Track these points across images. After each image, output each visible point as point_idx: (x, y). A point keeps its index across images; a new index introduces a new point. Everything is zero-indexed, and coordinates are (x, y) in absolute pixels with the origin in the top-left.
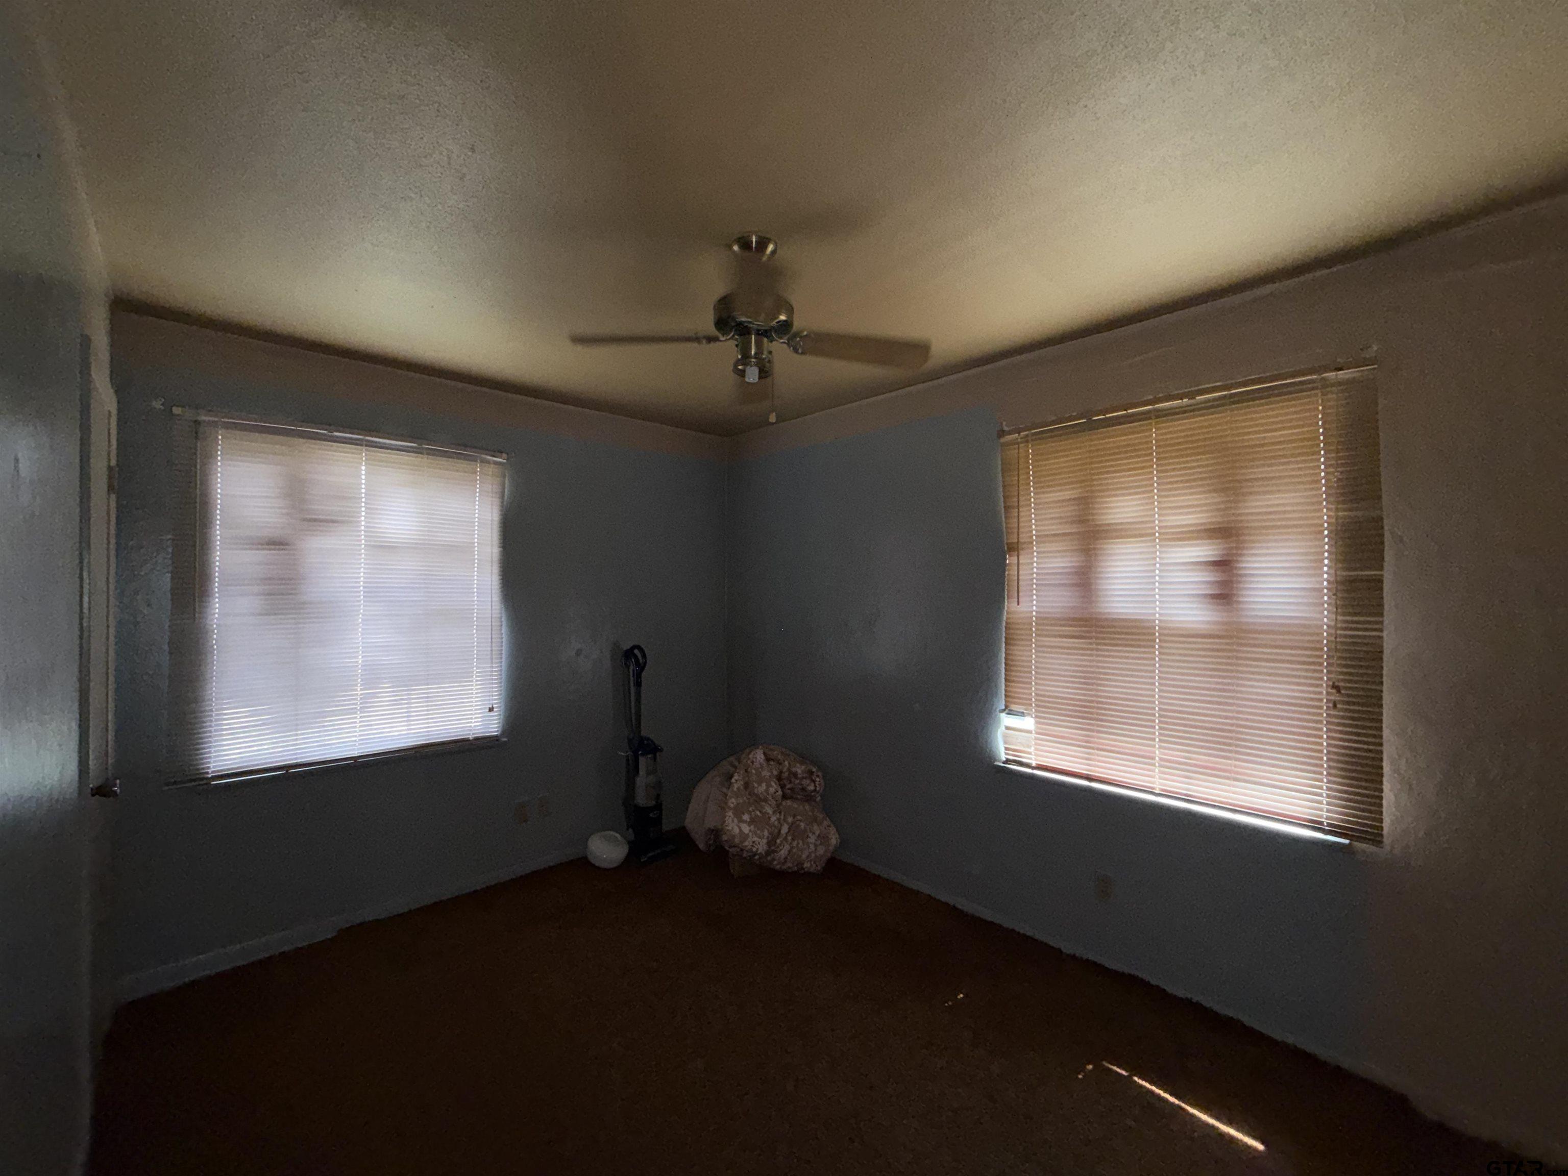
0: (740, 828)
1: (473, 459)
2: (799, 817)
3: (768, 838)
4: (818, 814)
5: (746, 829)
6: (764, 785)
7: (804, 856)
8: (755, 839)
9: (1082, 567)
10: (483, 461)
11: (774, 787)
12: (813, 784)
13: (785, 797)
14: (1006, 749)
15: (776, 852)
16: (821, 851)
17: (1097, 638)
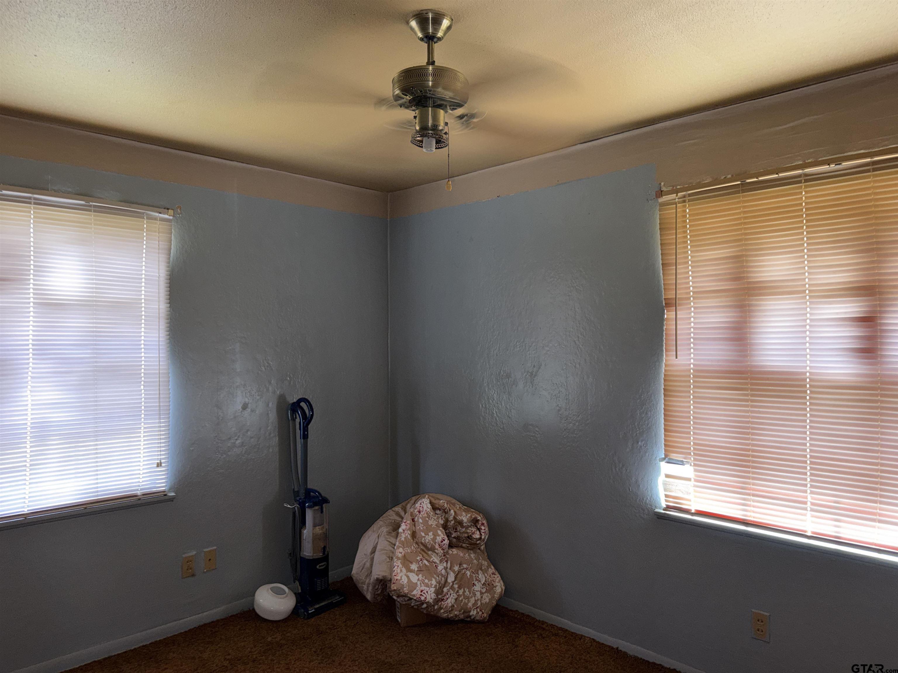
0: (408, 577)
1: (140, 216)
2: (465, 566)
3: (436, 586)
4: (483, 562)
5: (414, 578)
6: (431, 534)
7: (470, 605)
8: (423, 588)
9: (737, 322)
10: (150, 218)
11: (441, 535)
12: (478, 532)
13: (451, 546)
14: (666, 496)
15: (443, 600)
16: (486, 598)
17: (752, 390)
